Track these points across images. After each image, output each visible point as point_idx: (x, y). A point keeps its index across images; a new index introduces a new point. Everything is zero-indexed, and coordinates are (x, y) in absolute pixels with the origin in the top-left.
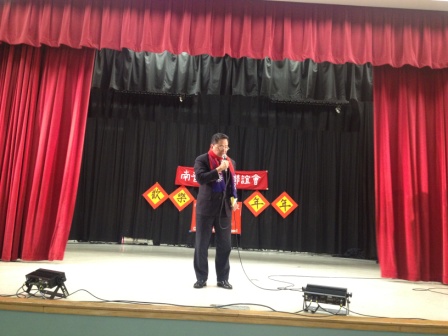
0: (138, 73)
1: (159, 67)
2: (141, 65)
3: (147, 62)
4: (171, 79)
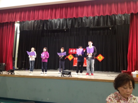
1: (56, 23)
2: (51, 23)
3: (53, 22)
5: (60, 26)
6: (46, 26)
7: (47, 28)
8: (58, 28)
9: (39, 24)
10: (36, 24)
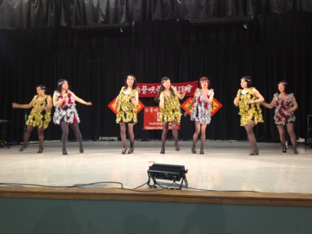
0: (80, 11)
1: (95, 5)
2: (81, 5)
3: (86, 3)
4: (104, 13)
5: (107, 17)
6: (65, 15)
7: (69, 21)
8: (104, 22)
9: (45, 11)
10: (37, 9)
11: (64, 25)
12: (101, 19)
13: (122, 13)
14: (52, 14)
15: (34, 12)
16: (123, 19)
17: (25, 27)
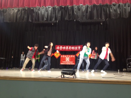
0: (37, 16)
1: (43, 14)
3: (39, 13)
4: (46, 17)
6: (31, 17)
7: (32, 20)
8: (46, 21)
9: (23, 15)
11: (30, 21)
12: (45, 19)
13: (53, 17)
14: (26, 17)
15: (19, 16)
16: (54, 19)
17: (15, 21)
